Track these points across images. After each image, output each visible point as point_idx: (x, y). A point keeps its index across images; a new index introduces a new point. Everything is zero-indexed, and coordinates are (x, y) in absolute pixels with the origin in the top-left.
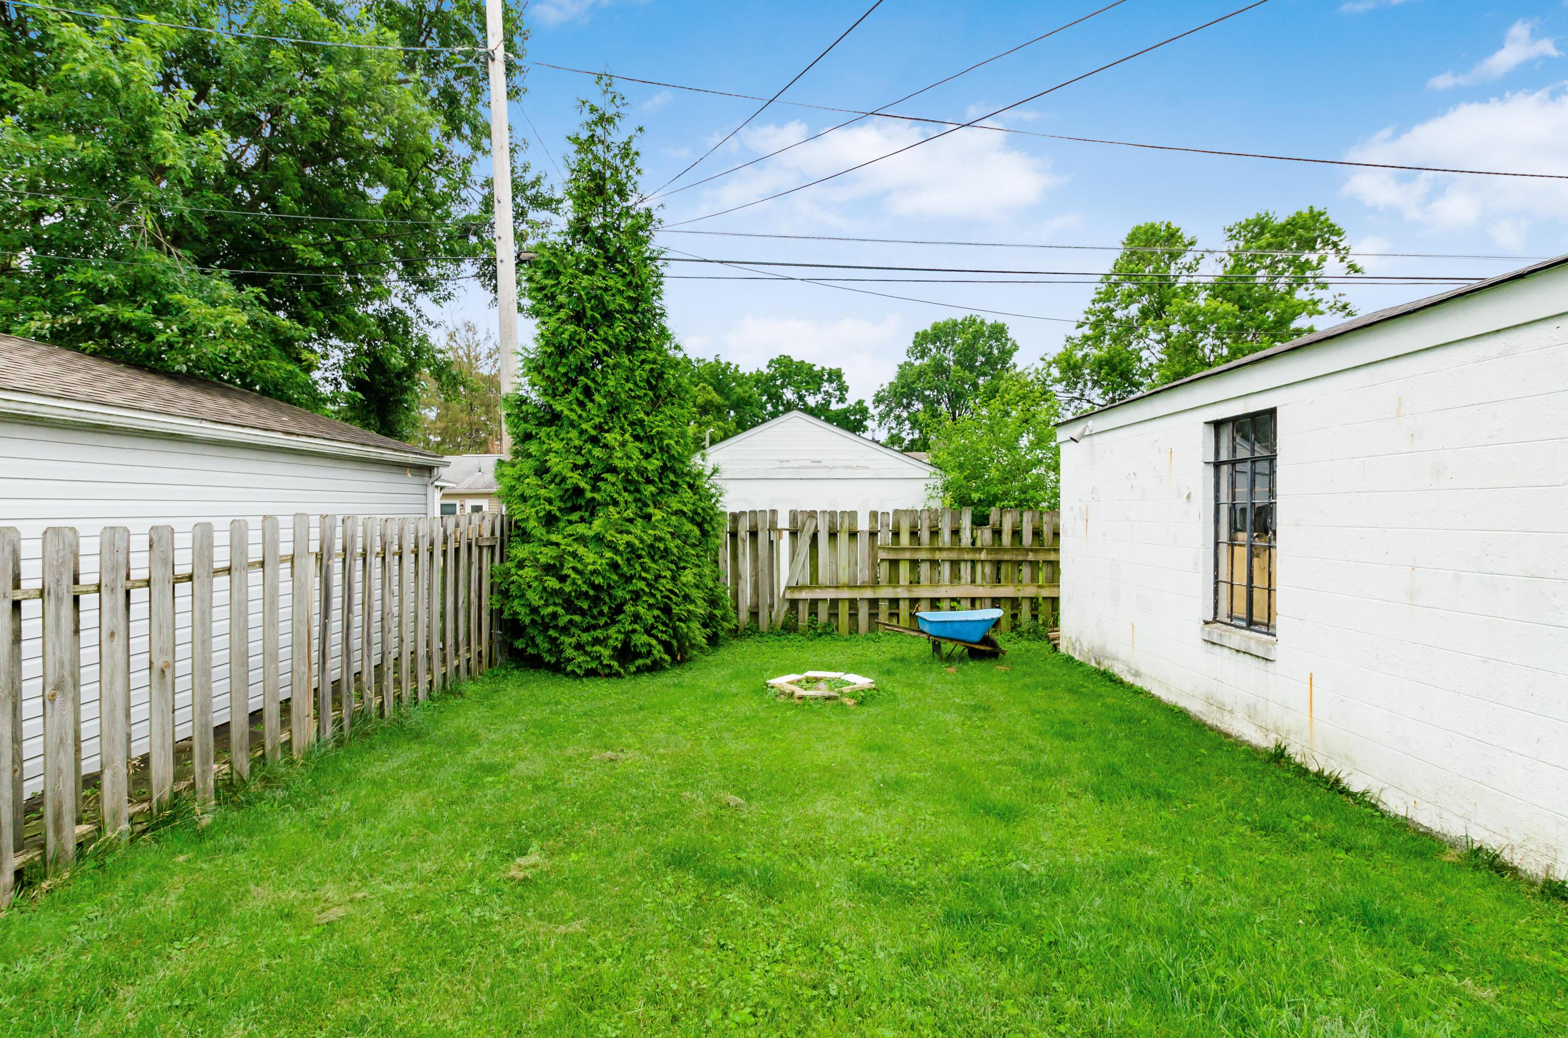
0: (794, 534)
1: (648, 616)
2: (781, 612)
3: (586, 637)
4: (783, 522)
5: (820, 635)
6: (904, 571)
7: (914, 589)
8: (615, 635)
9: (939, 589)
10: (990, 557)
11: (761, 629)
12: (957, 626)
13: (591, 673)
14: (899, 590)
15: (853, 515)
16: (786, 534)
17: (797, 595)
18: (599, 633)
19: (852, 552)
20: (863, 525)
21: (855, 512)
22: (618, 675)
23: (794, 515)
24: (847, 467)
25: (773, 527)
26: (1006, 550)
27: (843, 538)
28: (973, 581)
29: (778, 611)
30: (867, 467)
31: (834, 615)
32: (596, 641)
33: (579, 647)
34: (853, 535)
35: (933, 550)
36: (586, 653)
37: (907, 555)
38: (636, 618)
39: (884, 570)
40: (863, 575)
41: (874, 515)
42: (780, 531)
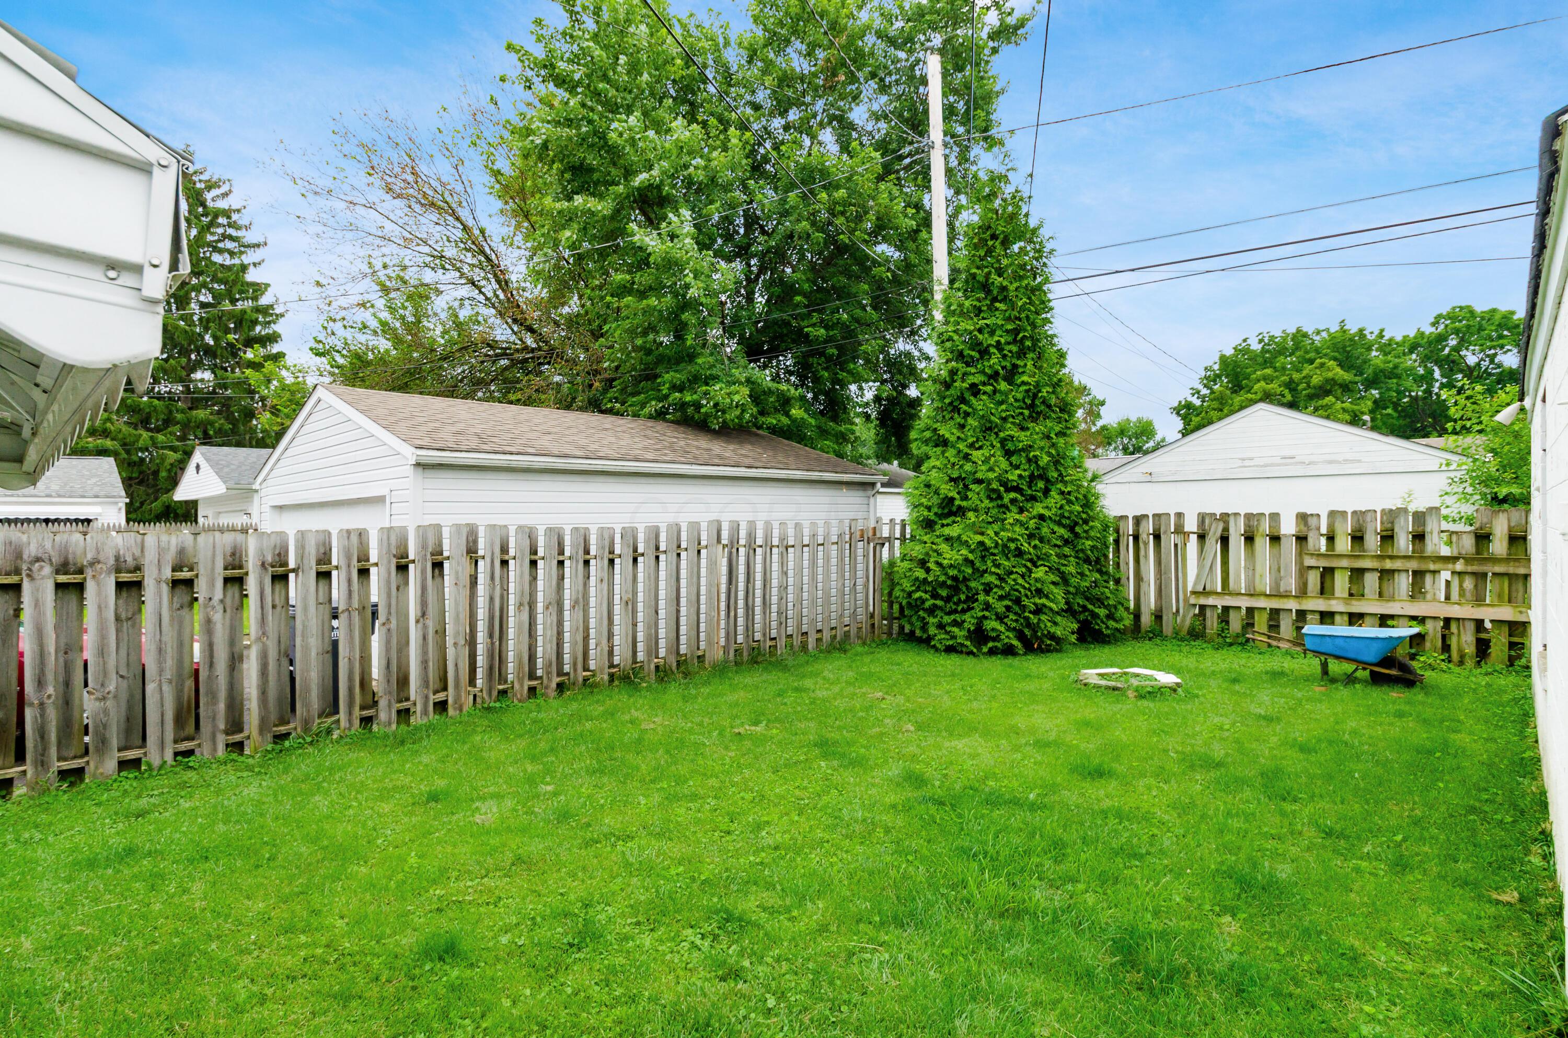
0: (1202, 537)
1: (1000, 607)
2: (1187, 619)
3: (947, 619)
4: (1191, 525)
5: (1231, 645)
6: (1341, 582)
7: (1354, 602)
8: (969, 620)
9: (1391, 604)
10: (1470, 569)
11: (1165, 633)
13: (950, 650)
14: (1333, 602)
15: (1275, 517)
16: (1193, 538)
17: (1210, 601)
18: (958, 617)
19: (1276, 559)
20: (1288, 527)
21: (1278, 515)
22: (970, 653)
23: (1202, 518)
24: (1331, 462)
25: (1179, 530)
26: (1495, 560)
27: (1262, 545)
28: (1448, 598)
29: (1184, 616)
30: (1359, 461)
31: (1249, 625)
32: (955, 623)
33: (941, 626)
34: (1275, 539)
35: (1381, 557)
36: (947, 633)
37: (1345, 563)
38: (987, 607)
39: (1314, 579)
40: (1291, 584)
41: (1303, 518)
42: (1189, 533)
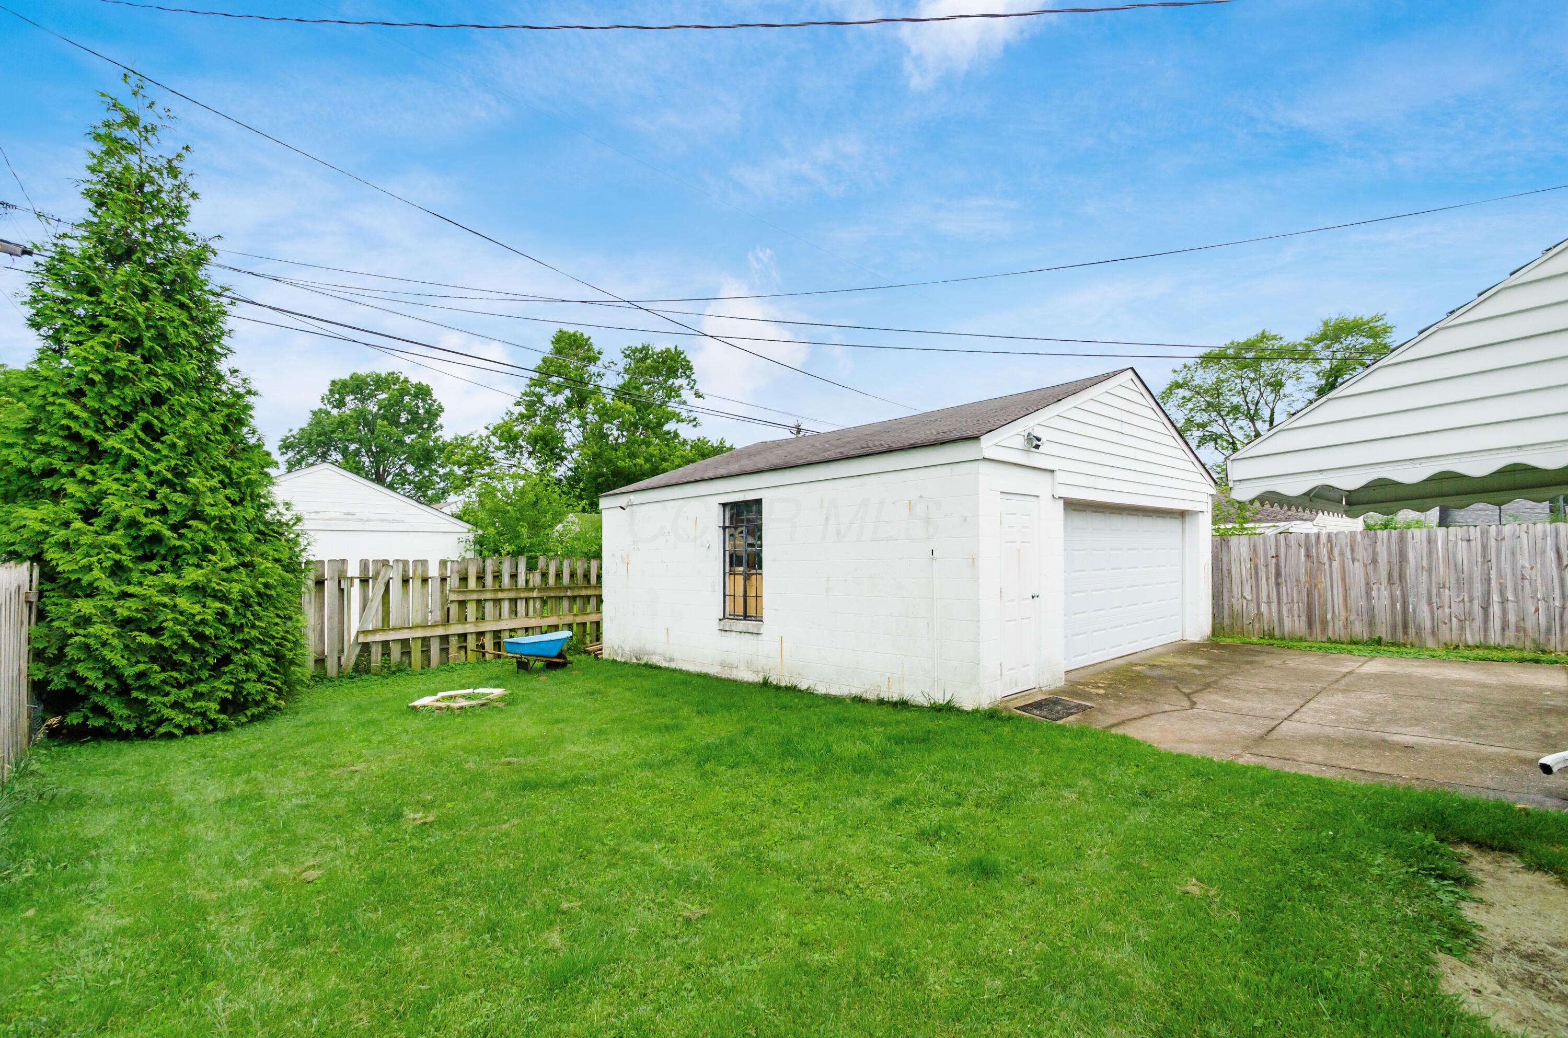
0: (364, 581)
2: (350, 657)
3: (186, 693)
4: (353, 570)
5: (394, 673)
6: (471, 610)
7: (480, 624)
8: (223, 687)
9: (501, 623)
10: (540, 595)
11: (329, 675)
12: (543, 645)
13: (191, 731)
14: (468, 626)
15: (424, 563)
16: (357, 582)
17: (370, 639)
18: (202, 688)
19: (425, 596)
20: (434, 571)
21: (426, 561)
23: (364, 565)
25: (341, 577)
26: (550, 589)
27: (414, 585)
28: (527, 615)
29: (349, 655)
30: (403, 521)
31: (407, 653)
32: (198, 696)
33: (176, 705)
34: (425, 580)
35: (496, 591)
36: (189, 711)
37: (475, 596)
39: (454, 609)
40: (436, 616)
41: (443, 563)
42: (352, 578)
